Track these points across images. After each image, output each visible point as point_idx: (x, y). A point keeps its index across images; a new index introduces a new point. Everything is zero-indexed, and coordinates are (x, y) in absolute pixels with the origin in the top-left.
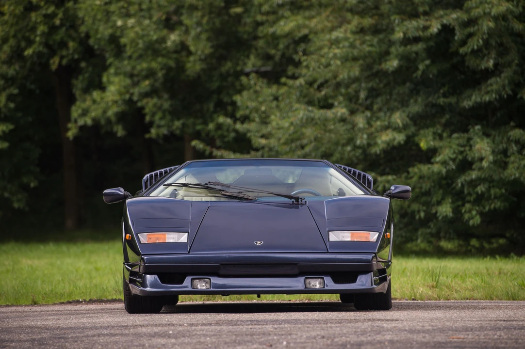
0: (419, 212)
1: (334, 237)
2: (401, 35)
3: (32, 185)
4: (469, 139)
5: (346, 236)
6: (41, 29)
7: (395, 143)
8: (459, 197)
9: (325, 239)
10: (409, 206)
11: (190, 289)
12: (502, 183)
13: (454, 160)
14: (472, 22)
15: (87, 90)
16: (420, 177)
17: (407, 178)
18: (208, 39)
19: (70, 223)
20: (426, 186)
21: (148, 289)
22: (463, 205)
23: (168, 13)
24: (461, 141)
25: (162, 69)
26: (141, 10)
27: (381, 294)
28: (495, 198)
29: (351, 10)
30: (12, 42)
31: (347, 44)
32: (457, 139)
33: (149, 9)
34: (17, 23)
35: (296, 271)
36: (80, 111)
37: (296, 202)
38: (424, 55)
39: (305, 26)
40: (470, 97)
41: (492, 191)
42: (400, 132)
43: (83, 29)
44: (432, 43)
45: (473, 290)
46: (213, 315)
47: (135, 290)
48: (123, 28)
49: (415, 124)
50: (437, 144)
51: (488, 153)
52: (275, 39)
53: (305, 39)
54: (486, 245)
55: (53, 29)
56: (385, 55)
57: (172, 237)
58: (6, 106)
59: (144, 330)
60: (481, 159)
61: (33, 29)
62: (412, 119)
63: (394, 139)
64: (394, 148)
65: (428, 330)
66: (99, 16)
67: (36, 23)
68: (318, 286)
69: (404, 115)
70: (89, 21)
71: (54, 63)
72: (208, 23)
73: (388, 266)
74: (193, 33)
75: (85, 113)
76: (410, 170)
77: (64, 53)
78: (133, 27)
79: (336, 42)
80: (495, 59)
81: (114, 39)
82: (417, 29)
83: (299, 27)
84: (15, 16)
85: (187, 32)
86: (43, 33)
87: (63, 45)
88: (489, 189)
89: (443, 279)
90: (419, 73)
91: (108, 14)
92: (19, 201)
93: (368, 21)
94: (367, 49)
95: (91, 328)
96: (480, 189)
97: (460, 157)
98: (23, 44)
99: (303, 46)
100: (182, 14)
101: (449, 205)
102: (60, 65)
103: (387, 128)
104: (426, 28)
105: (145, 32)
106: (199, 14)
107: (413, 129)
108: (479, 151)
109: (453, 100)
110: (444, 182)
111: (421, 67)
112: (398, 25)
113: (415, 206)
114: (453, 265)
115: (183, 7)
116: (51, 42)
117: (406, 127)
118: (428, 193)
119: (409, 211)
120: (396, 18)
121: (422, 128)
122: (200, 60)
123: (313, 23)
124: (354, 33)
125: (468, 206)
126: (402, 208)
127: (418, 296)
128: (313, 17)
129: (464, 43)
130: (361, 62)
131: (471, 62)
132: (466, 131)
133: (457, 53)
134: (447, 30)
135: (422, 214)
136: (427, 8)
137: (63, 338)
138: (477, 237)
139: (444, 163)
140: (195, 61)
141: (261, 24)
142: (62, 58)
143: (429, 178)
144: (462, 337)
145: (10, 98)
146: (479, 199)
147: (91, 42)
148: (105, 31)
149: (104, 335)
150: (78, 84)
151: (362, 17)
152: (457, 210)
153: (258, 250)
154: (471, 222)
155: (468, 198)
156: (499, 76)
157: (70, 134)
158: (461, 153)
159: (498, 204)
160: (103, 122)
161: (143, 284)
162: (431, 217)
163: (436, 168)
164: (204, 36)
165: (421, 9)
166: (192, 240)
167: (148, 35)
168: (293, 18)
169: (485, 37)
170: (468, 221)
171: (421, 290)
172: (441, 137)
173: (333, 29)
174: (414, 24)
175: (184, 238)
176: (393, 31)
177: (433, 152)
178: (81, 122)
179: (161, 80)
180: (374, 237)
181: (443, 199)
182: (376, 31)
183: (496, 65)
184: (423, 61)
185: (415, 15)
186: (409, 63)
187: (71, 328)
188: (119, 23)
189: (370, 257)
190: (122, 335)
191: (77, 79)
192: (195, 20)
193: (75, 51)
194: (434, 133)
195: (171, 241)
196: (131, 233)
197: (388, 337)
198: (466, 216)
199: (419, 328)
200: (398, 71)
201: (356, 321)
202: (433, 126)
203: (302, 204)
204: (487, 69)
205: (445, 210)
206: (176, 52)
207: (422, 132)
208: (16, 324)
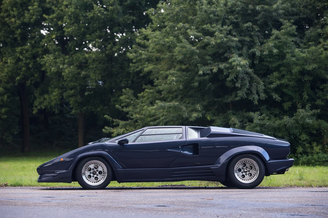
2: (202, 72)
3: (15, 133)
6: (24, 69)
7: (199, 117)
15: (42, 94)
18: (100, 73)
23: (81, 63)
25: (79, 86)
34: (13, 66)
36: (38, 103)
38: (209, 81)
40: (228, 98)
42: (200, 112)
48: (63, 69)
50: (214, 118)
51: (238, 122)
55: (29, 69)
56: (192, 80)
58: (6, 100)
60: (235, 124)
61: (20, 69)
62: (204, 107)
66: (52, 64)
67: (21, 66)
69: (201, 105)
71: (29, 83)
75: (41, 103)
77: (33, 79)
78: (66, 68)
81: (58, 73)
82: (208, 70)
84: (12, 64)
86: (24, 71)
87: (32, 75)
90: (207, 88)
91: (56, 63)
92: (9, 139)
93: (184, 67)
97: (224, 123)
102: (31, 83)
103: (194, 110)
104: (212, 70)
107: (204, 111)
108: (233, 121)
109: (220, 99)
111: (208, 86)
112: (200, 68)
116: (27, 74)
117: (202, 110)
120: (199, 66)
129: (228, 76)
134: (220, 70)
141: (133, 67)
142: (31, 81)
145: (9, 97)
148: (54, 70)
150: (37, 92)
156: (242, 90)
157: (34, 112)
160: (49, 107)
167: (73, 72)
174: (207, 68)
177: (213, 121)
178: (39, 107)
179: (79, 90)
182: (187, 70)
184: (208, 83)
185: (206, 64)
188: (61, 67)
191: (37, 89)
193: (37, 78)
194: (212, 113)
204: (238, 87)
207: (208, 113)
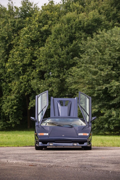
0: (101, 126)
1: (79, 134)
2: (97, 89)
3: (21, 119)
4: (111, 111)
5: (82, 134)
7: (96, 112)
8: (109, 123)
9: (77, 135)
10: (99, 125)
11: (48, 145)
12: (118, 120)
13: (108, 115)
14: (111, 87)
15: (32, 100)
16: (101, 119)
17: (98, 119)
18: (57, 89)
19: (29, 127)
20: (102, 121)
21: (40, 145)
22: (110, 125)
23: (49, 84)
24: (110, 111)
26: (44, 83)
27: (89, 146)
28: (117, 123)
29: (87, 84)
30: (17, 89)
31: (86, 91)
32: (109, 111)
33: (45, 83)
34: (19, 86)
35: (71, 142)
36: (31, 104)
37: (72, 127)
38: (102, 93)
39: (77, 87)
40: (111, 102)
41: (116, 122)
42: (97, 109)
43: (32, 87)
44: (103, 91)
45: (110, 144)
46: (53, 151)
47: (37, 145)
48: (40, 87)
49: (100, 108)
50: (105, 112)
51: (115, 114)
52: (71, 89)
53: (77, 90)
54: (115, 133)
55: (26, 87)
56: (94, 93)
57: (45, 134)
58: (16, 103)
59: (38, 155)
60: (114, 115)
61: (22, 87)
62: (99, 107)
63: (96, 111)
64: (95, 112)
65: (98, 156)
66: (35, 84)
67: (22, 86)
68: (76, 145)
69: (98, 106)
70: (33, 85)
71: (26, 94)
72: (57, 86)
73: (91, 141)
74: (54, 88)
75: (32, 104)
76: (99, 117)
77: (28, 92)
78: (42, 87)
79: (84, 90)
80: (116, 94)
81: (38, 89)
82: (100, 88)
83: (76, 87)
84: (18, 84)
85: (53, 88)
86: (24, 88)
87: (28, 90)
88: (115, 122)
89: (104, 142)
90: (101, 97)
91: (37, 84)
92: (18, 122)
93: (90, 86)
94: (90, 92)
95: (27, 154)
96: (114, 121)
97: (109, 115)
98: (20, 90)
99: (77, 91)
100: (52, 84)
101: (107, 125)
102: (27, 94)
103: (94, 108)
104: (102, 88)
105: (44, 88)
106: (56, 84)
107: (100, 109)
108: (113, 113)
109: (108, 103)
110: (106, 120)
111: (101, 96)
112: (96, 87)
113: (100, 125)
114: (107, 138)
115: (52, 82)
116: (25, 90)
117: (98, 108)
118: (103, 122)
119: (99, 126)
120: (96, 86)
121: (102, 109)
122: (56, 93)
123: (79, 86)
124: (87, 88)
125: (111, 125)
126: (97, 125)
127: (99, 145)
128: (79, 85)
129: (110, 91)
130: (89, 94)
131: (112, 95)
132: (111, 109)
133: (108, 93)
134: (107, 88)
135: (102, 127)
136: (102, 84)
137: (20, 156)
138: (113, 131)
139: (106, 116)
140: (55, 94)
141: (69, 86)
142: (27, 93)
143: (103, 119)
144: (104, 157)
145: (17, 101)
146: (113, 124)
147: (33, 90)
148: (36, 87)
149: (29, 156)
150: (31, 98)
151: (89, 85)
152: (109, 126)
153: (63, 137)
154: (112, 129)
155: (111, 123)
156: (117, 98)
157: (29, 109)
158: (110, 114)
159: (117, 125)
161: (39, 144)
162: (103, 127)
163: (104, 117)
164: (56, 89)
165: (101, 84)
166: (49, 135)
167: (45, 88)
168: (75, 85)
169: (114, 90)
170: (111, 128)
171: (100, 144)
172: (105, 111)
173: (83, 88)
175: (47, 134)
176: (95, 88)
177: (104, 114)
178: (31, 106)
180: (88, 134)
181: (106, 123)
182: (92, 88)
183: (116, 96)
184: (102, 94)
185: (100, 85)
186: (99, 95)
187: (23, 154)
188: (39, 86)
189: (87, 139)
190: (33, 156)
191: (30, 97)
192: (55, 85)
193: (30, 91)
194: (104, 110)
195: (45, 135)
196: (36, 133)
197: (89, 158)
198: (111, 127)
199: (96, 155)
200: (96, 96)
201: (83, 153)
202: (104, 108)
203: (73, 127)
204: (115, 97)
205: (106, 126)
206: (51, 92)
207: (101, 109)
208: (12, 152)
